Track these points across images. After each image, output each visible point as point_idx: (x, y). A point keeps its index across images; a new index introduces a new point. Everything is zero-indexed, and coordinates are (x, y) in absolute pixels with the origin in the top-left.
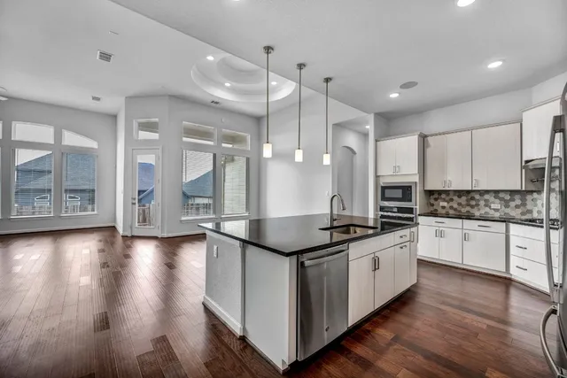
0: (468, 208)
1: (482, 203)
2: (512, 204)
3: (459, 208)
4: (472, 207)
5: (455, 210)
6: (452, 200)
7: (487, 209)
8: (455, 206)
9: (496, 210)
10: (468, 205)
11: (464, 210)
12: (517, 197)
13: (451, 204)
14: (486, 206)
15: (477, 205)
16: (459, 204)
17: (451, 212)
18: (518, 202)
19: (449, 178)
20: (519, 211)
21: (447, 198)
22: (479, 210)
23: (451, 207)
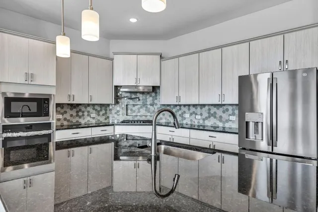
0: (77, 119)
1: (86, 113)
2: (101, 113)
3: (71, 119)
4: (80, 117)
5: (68, 121)
6: (66, 112)
7: (89, 118)
8: (68, 117)
9: (94, 118)
10: (77, 115)
11: (74, 121)
12: (103, 108)
13: (65, 116)
14: (88, 115)
15: (83, 115)
16: (71, 115)
17: (65, 123)
18: (104, 112)
19: (73, 94)
20: (104, 117)
21: (62, 111)
22: (84, 119)
23: (65, 119)
